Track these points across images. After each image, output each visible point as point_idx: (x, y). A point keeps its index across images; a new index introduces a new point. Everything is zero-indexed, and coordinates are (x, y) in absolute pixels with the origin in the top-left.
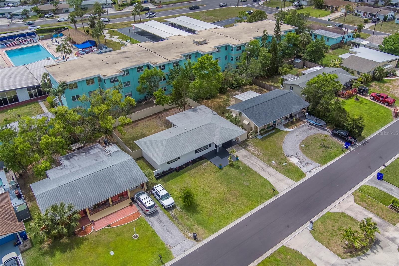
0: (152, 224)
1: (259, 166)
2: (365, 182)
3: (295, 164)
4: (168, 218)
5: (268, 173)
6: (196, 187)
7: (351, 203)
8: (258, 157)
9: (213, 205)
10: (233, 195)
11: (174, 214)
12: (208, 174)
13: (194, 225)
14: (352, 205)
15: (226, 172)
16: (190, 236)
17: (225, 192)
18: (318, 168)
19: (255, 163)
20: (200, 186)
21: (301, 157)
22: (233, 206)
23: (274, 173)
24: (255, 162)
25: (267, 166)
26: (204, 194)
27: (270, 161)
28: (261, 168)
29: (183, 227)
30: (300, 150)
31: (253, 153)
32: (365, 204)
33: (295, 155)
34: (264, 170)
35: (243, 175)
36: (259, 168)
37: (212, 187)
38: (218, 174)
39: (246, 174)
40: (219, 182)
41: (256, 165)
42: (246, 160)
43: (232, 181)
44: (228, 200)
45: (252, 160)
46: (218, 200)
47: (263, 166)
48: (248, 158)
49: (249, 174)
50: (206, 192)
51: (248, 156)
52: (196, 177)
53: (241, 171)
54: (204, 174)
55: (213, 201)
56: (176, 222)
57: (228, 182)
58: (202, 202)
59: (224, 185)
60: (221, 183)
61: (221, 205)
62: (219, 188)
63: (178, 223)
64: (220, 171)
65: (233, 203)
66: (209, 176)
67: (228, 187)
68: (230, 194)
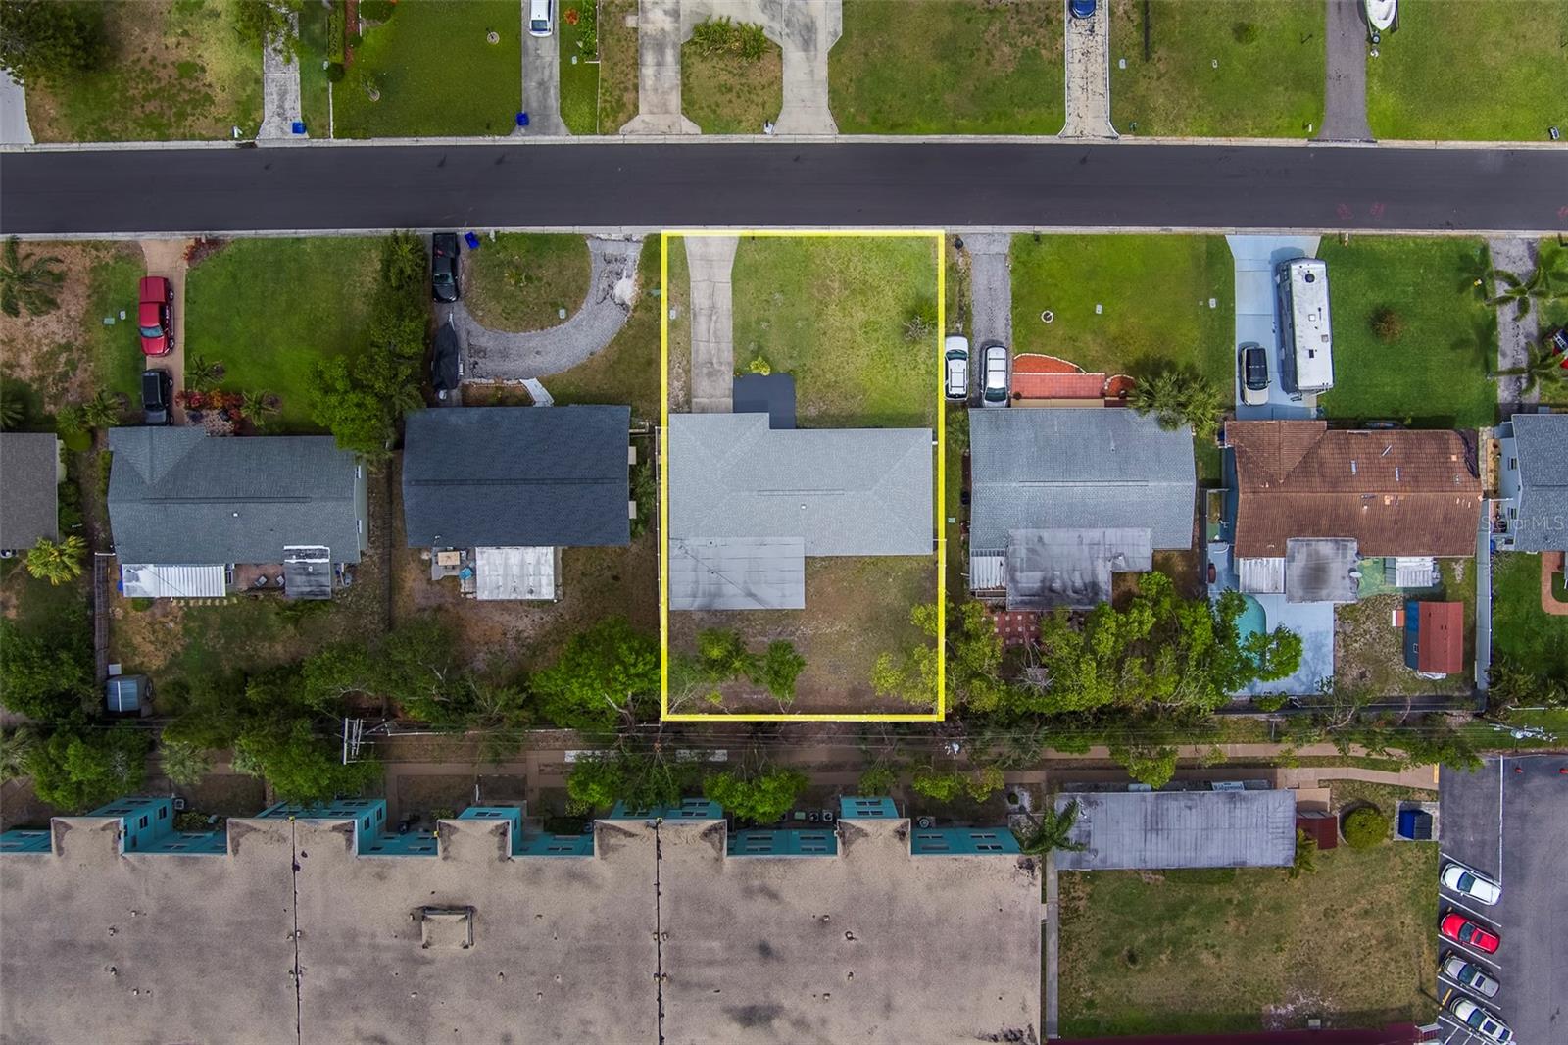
0: (1007, 325)
1: (713, 325)
2: (564, 138)
3: (635, 277)
4: (974, 320)
5: (712, 296)
6: (876, 357)
7: (647, 118)
8: (687, 353)
9: (878, 293)
10: (828, 288)
12: (829, 375)
14: (651, 113)
15: (791, 357)
17: (834, 307)
18: (601, 236)
19: (713, 339)
20: (868, 355)
21: (604, 284)
24: (708, 342)
25: (695, 315)
26: (876, 331)
28: (714, 318)
29: (961, 284)
30: (584, 306)
31: (687, 371)
32: (628, 97)
33: (608, 301)
34: (713, 307)
35: (764, 325)
36: (716, 322)
37: (848, 335)
38: (809, 362)
39: (758, 323)
40: (824, 339)
41: (715, 333)
42: (721, 363)
43: (799, 324)
44: (845, 284)
45: (709, 352)
46: (860, 298)
47: (702, 320)
48: (712, 364)
49: (753, 318)
50: (866, 333)
51: (705, 370)
52: (857, 386)
53: (761, 337)
54: (836, 382)
55: (873, 302)
56: (966, 300)
57: (809, 326)
58: (893, 313)
59: (822, 325)
60: (825, 333)
61: (865, 283)
62: (838, 325)
63: (964, 296)
64: (799, 369)
65: (841, 271)
66: (831, 370)
67: (819, 315)
68: (830, 294)
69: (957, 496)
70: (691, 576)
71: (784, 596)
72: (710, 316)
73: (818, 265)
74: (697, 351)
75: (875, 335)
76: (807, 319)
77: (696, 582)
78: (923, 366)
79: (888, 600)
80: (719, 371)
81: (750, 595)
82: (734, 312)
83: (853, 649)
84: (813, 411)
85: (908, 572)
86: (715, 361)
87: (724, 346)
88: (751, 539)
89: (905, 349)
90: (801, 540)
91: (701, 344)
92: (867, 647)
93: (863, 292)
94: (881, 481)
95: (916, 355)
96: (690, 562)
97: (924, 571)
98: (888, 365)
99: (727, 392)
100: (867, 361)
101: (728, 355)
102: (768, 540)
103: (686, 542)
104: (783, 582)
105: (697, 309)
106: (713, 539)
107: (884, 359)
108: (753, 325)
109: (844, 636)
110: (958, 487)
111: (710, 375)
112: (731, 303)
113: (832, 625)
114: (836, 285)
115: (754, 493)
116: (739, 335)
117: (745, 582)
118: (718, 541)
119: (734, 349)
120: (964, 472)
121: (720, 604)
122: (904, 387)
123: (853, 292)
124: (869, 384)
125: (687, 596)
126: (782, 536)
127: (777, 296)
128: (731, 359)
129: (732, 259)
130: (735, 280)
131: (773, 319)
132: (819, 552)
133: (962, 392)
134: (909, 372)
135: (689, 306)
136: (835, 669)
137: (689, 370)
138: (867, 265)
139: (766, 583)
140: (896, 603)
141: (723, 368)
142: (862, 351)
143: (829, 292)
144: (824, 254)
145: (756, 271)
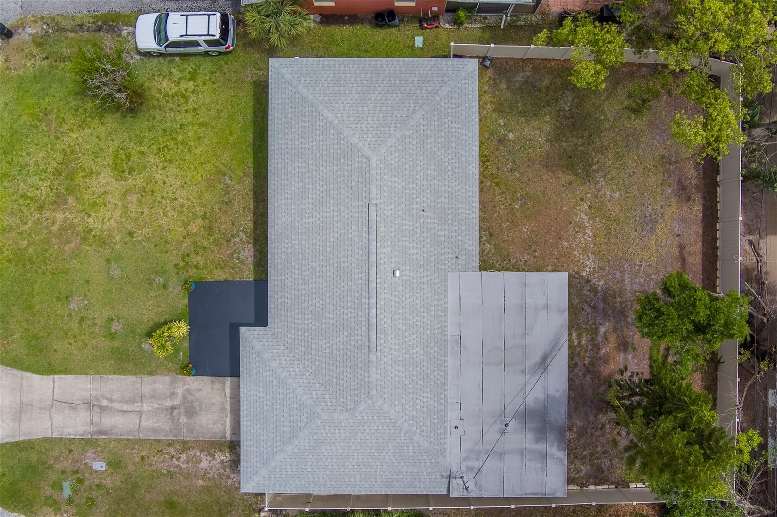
1: (116, 405)
4: (118, 10)
5: (72, 406)
6: (168, 156)
8: (158, 446)
9: (73, 152)
10: (63, 229)
11: (120, 36)
12: (193, 228)
13: (47, 58)
15: (165, 286)
16: (24, 29)
17: (91, 220)
19: (137, 406)
20: (164, 168)
22: (32, 199)
23: (59, 419)
24: (141, 413)
25: (101, 433)
26: (128, 156)
27: (115, 464)
28: (105, 403)
29: (64, 30)
31: (185, 446)
34: (90, 404)
35: (116, 327)
36: (111, 400)
37: (133, 198)
38: (172, 258)
39: (112, 336)
40: (139, 235)
41: (128, 402)
42: (173, 395)
43: (116, 272)
44: (59, 202)
45: (156, 412)
46: (79, 180)
47: (108, 421)
48: (173, 408)
49: (105, 344)
50: (131, 170)
51: (184, 420)
52: (210, 184)
53: (133, 332)
54: (204, 217)
55: (86, 161)
56: (88, 21)
57: (119, 258)
58: (102, 130)
59: (118, 238)
60: (131, 234)
61: (58, 173)
62: (118, 213)
63: (81, 26)
64: (183, 275)
65: (41, 208)
66: (185, 225)
67: (103, 243)
68: (72, 226)
69: (381, 35)
70: (512, 462)
71: (547, 307)
72: (103, 409)
73: (29, 244)
74: (155, 431)
75: (135, 158)
76: (108, 261)
77: (522, 452)
78: (183, 85)
79: (542, 140)
80: (184, 397)
81: (544, 363)
82: (97, 373)
83: (617, 195)
84: (248, 253)
85: (500, 109)
86: (169, 403)
87: (146, 389)
88: (451, 362)
89: (157, 113)
90: (453, 278)
91: (143, 424)
92: (614, 173)
93: (71, 176)
94: (355, 140)
95: (166, 95)
96: (491, 465)
97: (495, 85)
98: (180, 138)
99: (217, 386)
100: (172, 170)
101: (161, 383)
102: (452, 331)
103: (454, 469)
104: (523, 308)
105: (92, 429)
106: (450, 425)
107: (172, 144)
108: (116, 344)
109: (597, 208)
110: (365, 32)
111: (190, 412)
112: (83, 378)
113: (580, 227)
114: (59, 216)
115: (373, 358)
116: (130, 366)
117: (523, 371)
118: (453, 415)
119: (151, 373)
120: (344, 23)
121: (559, 413)
122: (213, 113)
123: (70, 191)
124: (208, 166)
125: (544, 469)
126: (445, 310)
127: (72, 306)
128: (167, 379)
129: (19, 373)
130: (50, 370)
131: (107, 313)
132: (474, 248)
133: (216, 19)
134: (191, 105)
135: (88, 442)
136: (649, 223)
137: (184, 443)
138: (32, 168)
139: (524, 336)
140: (547, 128)
141: (180, 391)
142: (158, 177)
143: (68, 228)
144: (14, 234)
145: (36, 337)
